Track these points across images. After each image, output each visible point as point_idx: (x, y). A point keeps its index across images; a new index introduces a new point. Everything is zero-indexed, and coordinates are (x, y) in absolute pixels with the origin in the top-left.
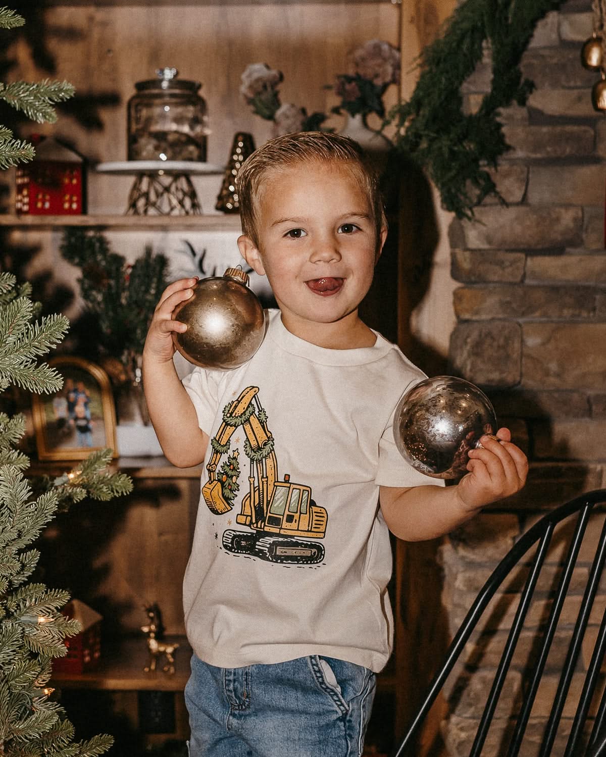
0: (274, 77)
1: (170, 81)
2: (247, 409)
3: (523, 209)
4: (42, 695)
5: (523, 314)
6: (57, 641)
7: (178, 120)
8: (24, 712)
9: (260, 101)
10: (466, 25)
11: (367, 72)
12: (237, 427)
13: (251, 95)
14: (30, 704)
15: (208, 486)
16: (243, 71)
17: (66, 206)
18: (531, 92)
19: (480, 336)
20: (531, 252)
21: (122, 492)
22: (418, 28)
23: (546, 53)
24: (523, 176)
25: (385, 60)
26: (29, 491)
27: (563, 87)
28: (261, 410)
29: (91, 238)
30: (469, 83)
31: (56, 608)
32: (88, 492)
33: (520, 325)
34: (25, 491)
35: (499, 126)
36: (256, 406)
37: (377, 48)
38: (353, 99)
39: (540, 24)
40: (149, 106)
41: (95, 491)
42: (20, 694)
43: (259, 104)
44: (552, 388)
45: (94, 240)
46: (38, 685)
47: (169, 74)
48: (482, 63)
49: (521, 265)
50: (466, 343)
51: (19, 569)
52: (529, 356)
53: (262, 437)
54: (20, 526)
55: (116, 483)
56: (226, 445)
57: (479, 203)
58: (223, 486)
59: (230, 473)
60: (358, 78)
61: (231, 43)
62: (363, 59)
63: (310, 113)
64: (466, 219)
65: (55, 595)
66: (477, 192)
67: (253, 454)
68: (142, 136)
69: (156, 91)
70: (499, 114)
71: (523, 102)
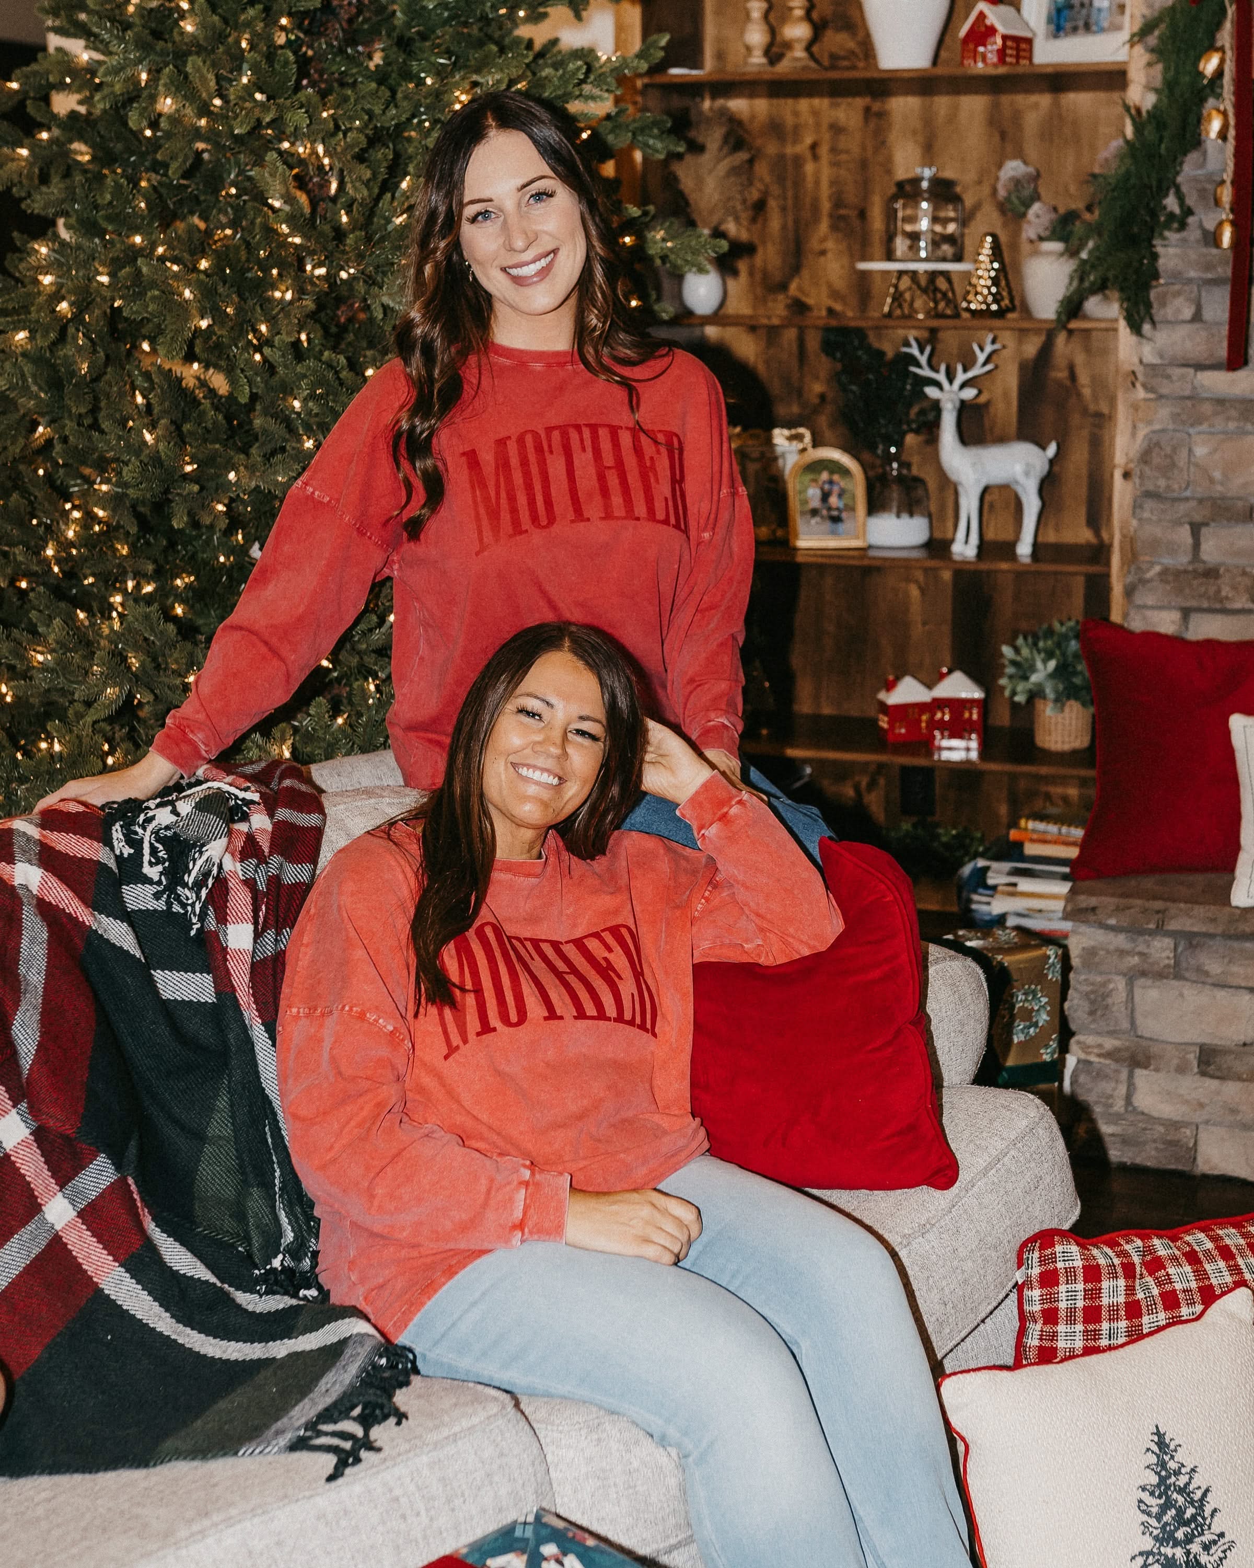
0: (1031, 174)
1: (929, 179)
3: (1197, 326)
5: (1192, 425)
9: (1016, 199)
16: (1002, 168)
20: (1200, 367)
24: (1193, 295)
33: (1188, 435)
40: (909, 202)
43: (1014, 203)
44: (1216, 495)
47: (929, 173)
49: (1190, 379)
52: (1197, 465)
63: (1062, 210)
69: (915, 189)
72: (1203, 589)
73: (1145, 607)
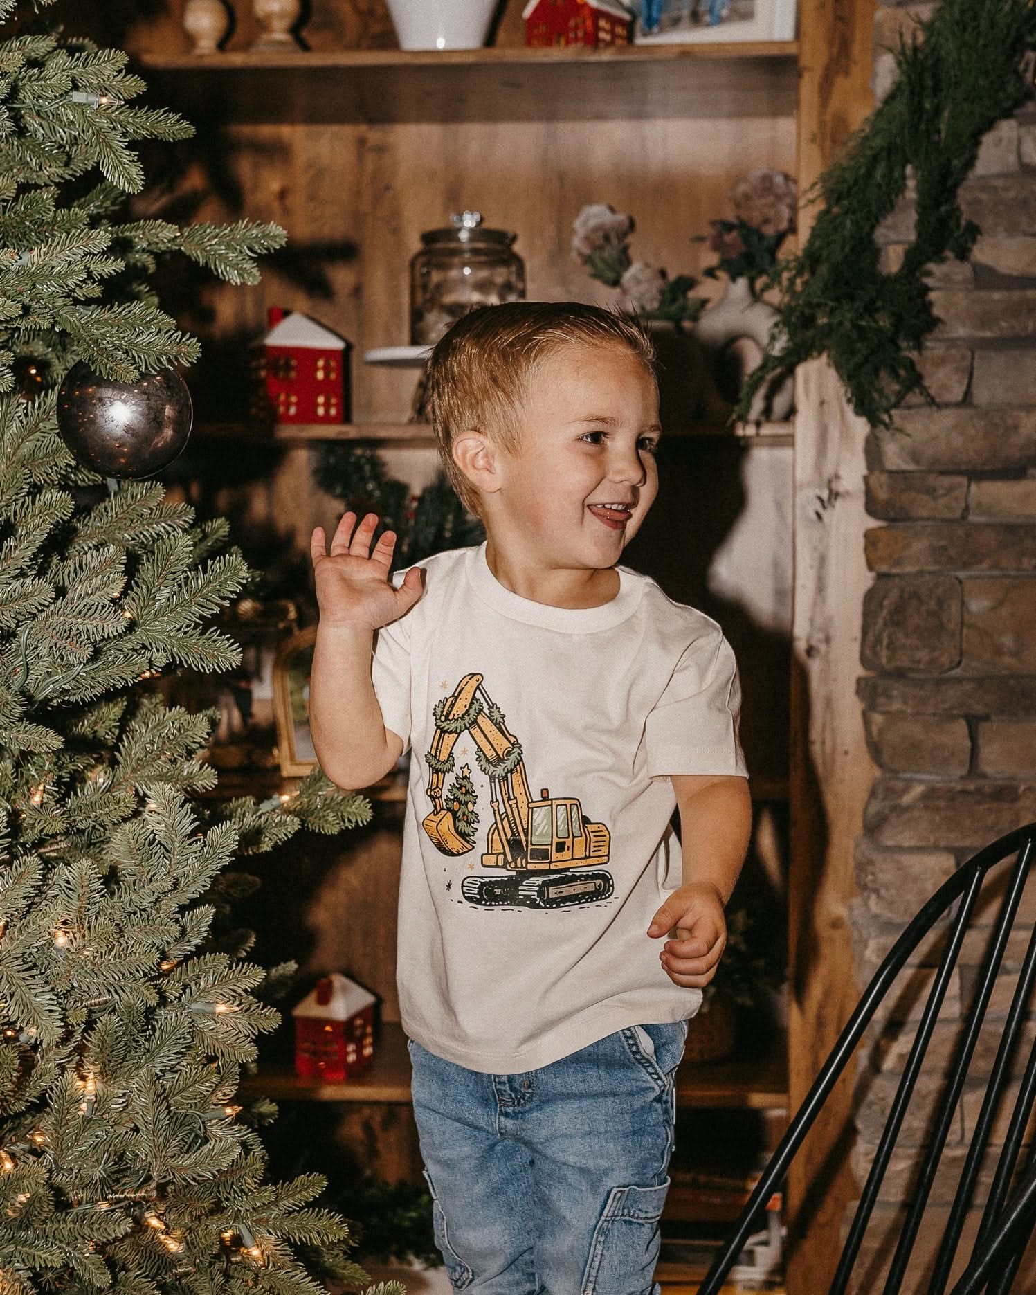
0: (620, 224)
1: (471, 230)
2: (470, 707)
3: (965, 412)
4: (223, 1116)
5: (965, 566)
6: (243, 1039)
7: (482, 286)
8: (194, 1141)
9: (603, 260)
10: (878, 142)
11: (755, 218)
12: (459, 734)
13: (587, 251)
14: (203, 1130)
15: (432, 817)
16: (577, 216)
17: (321, 411)
18: (974, 241)
19: (901, 597)
20: (977, 474)
21: (357, 822)
22: (822, 148)
23: (999, 183)
24: (966, 363)
25: (779, 198)
26: (193, 821)
27: (1025, 234)
28: (492, 706)
29: (359, 457)
30: (888, 227)
31: (245, 990)
32: (303, 822)
33: (960, 582)
34: (187, 821)
35: (927, 289)
36: (482, 700)
37: (767, 179)
38: (734, 255)
39: (988, 139)
40: (444, 267)
41: (317, 821)
42: (186, 1115)
43: (601, 265)
44: (1005, 672)
45: (363, 461)
46: (216, 1101)
47: (469, 221)
48: (904, 198)
49: (959, 493)
50: (881, 606)
51: (177, 934)
52: (972, 626)
53: (502, 744)
54: (179, 872)
55: (349, 809)
56: (448, 760)
57: (897, 405)
58: (455, 817)
59: (463, 798)
60: (742, 226)
61: (562, 177)
62: (747, 197)
63: (672, 276)
64: (882, 427)
65: (244, 971)
66: (896, 387)
67: (493, 769)
68: (430, 310)
69: (452, 245)
70: (929, 274)
71: (963, 254)
72: (990, 820)
73: (901, 849)
